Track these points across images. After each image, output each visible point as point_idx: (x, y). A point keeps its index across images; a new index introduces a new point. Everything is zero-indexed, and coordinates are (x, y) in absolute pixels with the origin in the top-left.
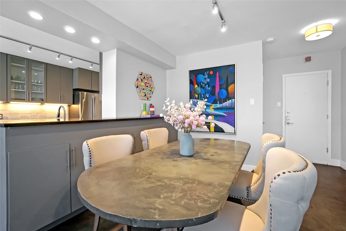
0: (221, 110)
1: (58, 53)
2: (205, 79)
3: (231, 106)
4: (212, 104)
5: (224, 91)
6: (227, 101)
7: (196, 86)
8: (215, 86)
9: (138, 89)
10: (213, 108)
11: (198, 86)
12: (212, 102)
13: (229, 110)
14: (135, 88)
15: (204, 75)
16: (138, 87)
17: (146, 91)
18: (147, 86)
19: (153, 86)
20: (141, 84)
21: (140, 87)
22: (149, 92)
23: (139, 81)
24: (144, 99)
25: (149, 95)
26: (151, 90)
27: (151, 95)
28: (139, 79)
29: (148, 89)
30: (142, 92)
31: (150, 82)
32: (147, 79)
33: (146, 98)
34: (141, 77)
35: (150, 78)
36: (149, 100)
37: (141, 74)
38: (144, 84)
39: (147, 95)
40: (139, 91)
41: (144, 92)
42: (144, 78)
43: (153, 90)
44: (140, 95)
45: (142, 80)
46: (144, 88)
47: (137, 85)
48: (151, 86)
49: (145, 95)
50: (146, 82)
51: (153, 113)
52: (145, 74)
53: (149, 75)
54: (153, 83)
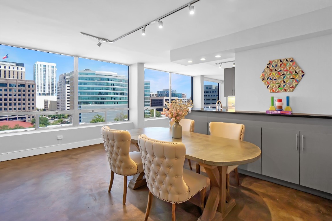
9: (263, 82)
17: (281, 82)
18: (283, 75)
19: (297, 71)
20: (270, 74)
21: (268, 78)
22: (287, 81)
23: (266, 72)
24: (277, 91)
25: (288, 85)
26: (292, 78)
27: (293, 85)
28: (266, 70)
29: (285, 78)
30: (273, 83)
31: (290, 68)
32: (282, 65)
33: (281, 90)
34: (270, 67)
35: (291, 63)
36: (290, 91)
37: (269, 64)
38: (275, 74)
39: (284, 86)
40: (266, 83)
41: (277, 83)
42: (276, 66)
43: (298, 77)
44: (269, 87)
45: (271, 70)
46: (277, 78)
47: (263, 77)
48: (293, 71)
49: (280, 86)
50: (279, 70)
51: (280, 109)
52: (278, 61)
53: (288, 60)
54: (297, 68)
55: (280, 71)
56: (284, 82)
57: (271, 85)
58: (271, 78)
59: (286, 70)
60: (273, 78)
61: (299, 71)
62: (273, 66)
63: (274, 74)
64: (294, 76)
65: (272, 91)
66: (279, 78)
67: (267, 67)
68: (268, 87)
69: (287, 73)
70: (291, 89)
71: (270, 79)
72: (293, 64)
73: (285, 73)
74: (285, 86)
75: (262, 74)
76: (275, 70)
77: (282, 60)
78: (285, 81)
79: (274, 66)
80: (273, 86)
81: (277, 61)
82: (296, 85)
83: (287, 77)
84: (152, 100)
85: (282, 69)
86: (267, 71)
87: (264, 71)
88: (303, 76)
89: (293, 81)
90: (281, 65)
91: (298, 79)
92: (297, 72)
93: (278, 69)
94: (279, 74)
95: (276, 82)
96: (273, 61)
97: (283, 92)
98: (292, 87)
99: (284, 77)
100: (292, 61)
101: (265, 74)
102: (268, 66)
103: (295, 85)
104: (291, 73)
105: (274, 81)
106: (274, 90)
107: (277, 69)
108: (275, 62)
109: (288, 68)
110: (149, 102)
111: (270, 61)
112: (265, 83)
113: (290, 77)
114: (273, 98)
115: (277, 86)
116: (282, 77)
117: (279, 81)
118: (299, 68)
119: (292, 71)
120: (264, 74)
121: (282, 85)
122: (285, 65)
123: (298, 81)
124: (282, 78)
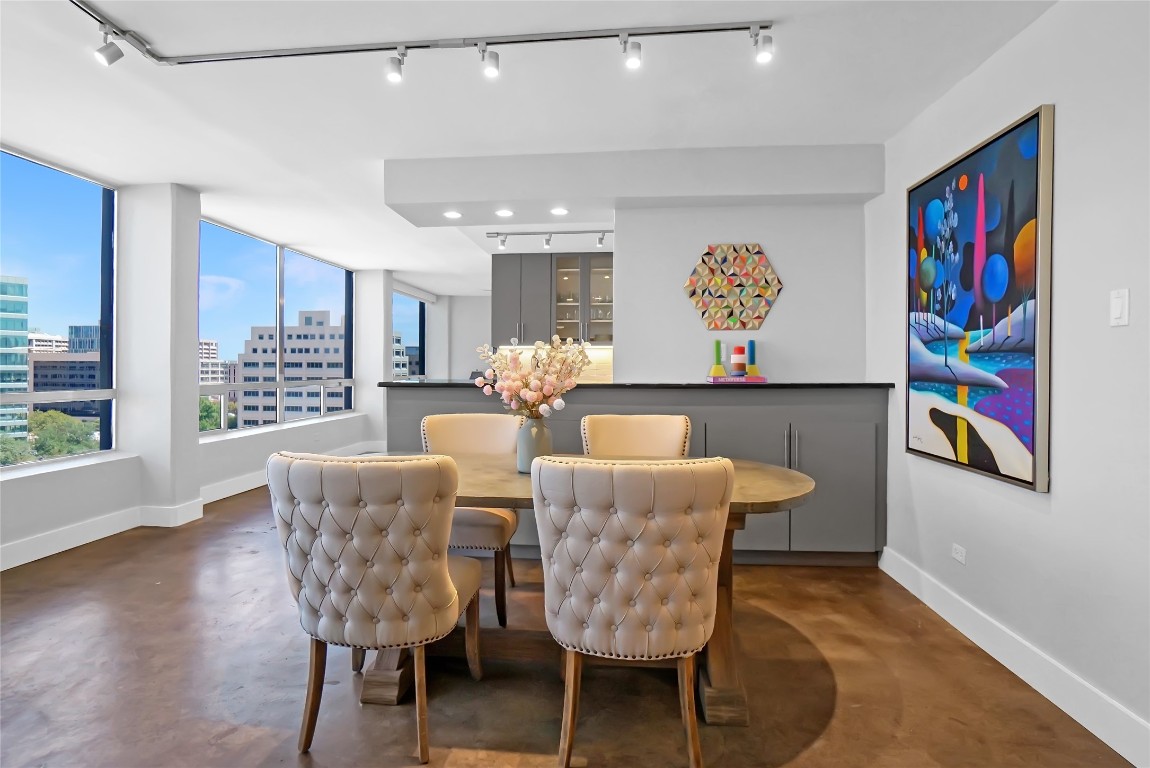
0: (991, 358)
1: (599, 232)
2: (946, 216)
3: (1020, 337)
4: (965, 330)
5: (1000, 264)
6: (1007, 315)
7: (924, 253)
8: (973, 245)
9: (693, 301)
10: (967, 352)
11: (930, 254)
12: (965, 321)
13: (1014, 359)
14: (687, 296)
15: (943, 200)
16: (693, 293)
17: (735, 302)
18: (740, 285)
19: (769, 279)
20: (710, 281)
21: (704, 292)
22: (748, 302)
23: (699, 274)
24: (725, 326)
25: (751, 313)
26: (758, 296)
27: (759, 312)
28: (700, 270)
29: (744, 293)
30: (716, 305)
31: (754, 269)
32: (738, 261)
33: (735, 324)
34: (709, 261)
35: (756, 257)
36: (753, 328)
37: (708, 254)
38: (722, 281)
39: (741, 313)
40: (701, 304)
41: (725, 304)
42: (725, 260)
43: (770, 292)
44: (706, 315)
45: (712, 271)
46: (725, 292)
47: (693, 288)
48: (761, 280)
49: (731, 314)
50: (731, 272)
51: (741, 372)
52: (728, 249)
53: (750, 248)
54: (769, 271)
55: (733, 274)
56: (741, 303)
57: (712, 311)
58: (713, 292)
59: (746, 274)
60: (716, 291)
61: (773, 280)
62: (716, 261)
63: (719, 281)
64: (763, 290)
65: (713, 326)
66: (729, 292)
67: (703, 261)
68: (703, 313)
69: (747, 281)
70: (756, 322)
71: (710, 293)
72: (760, 260)
73: (744, 280)
74: (744, 314)
75: (691, 281)
76: (722, 272)
77: (738, 249)
78: (744, 302)
79: (719, 260)
80: (716, 313)
81: (725, 248)
82: (767, 313)
83: (747, 291)
84: (38, 366)
85: (738, 270)
86: (704, 271)
87: (695, 272)
88: (779, 291)
89: (760, 302)
90: (735, 259)
91: (771, 299)
92: (769, 281)
93: (729, 270)
94: (730, 282)
95: (722, 303)
96: (717, 248)
97: (738, 329)
98: (758, 317)
99: (741, 291)
100: (758, 253)
101: (698, 281)
102: (706, 259)
103: (763, 313)
104: (756, 282)
105: (719, 300)
106: (719, 324)
107: (725, 270)
108: (723, 251)
109: (751, 270)
110: (25, 374)
111: (710, 247)
112: (697, 303)
113: (754, 291)
114: (718, 344)
115: (726, 312)
116: (738, 290)
117: (731, 300)
118: (773, 272)
119: (758, 277)
120: (695, 278)
121: (737, 312)
122: (744, 261)
123: (769, 304)
124: (735, 294)
